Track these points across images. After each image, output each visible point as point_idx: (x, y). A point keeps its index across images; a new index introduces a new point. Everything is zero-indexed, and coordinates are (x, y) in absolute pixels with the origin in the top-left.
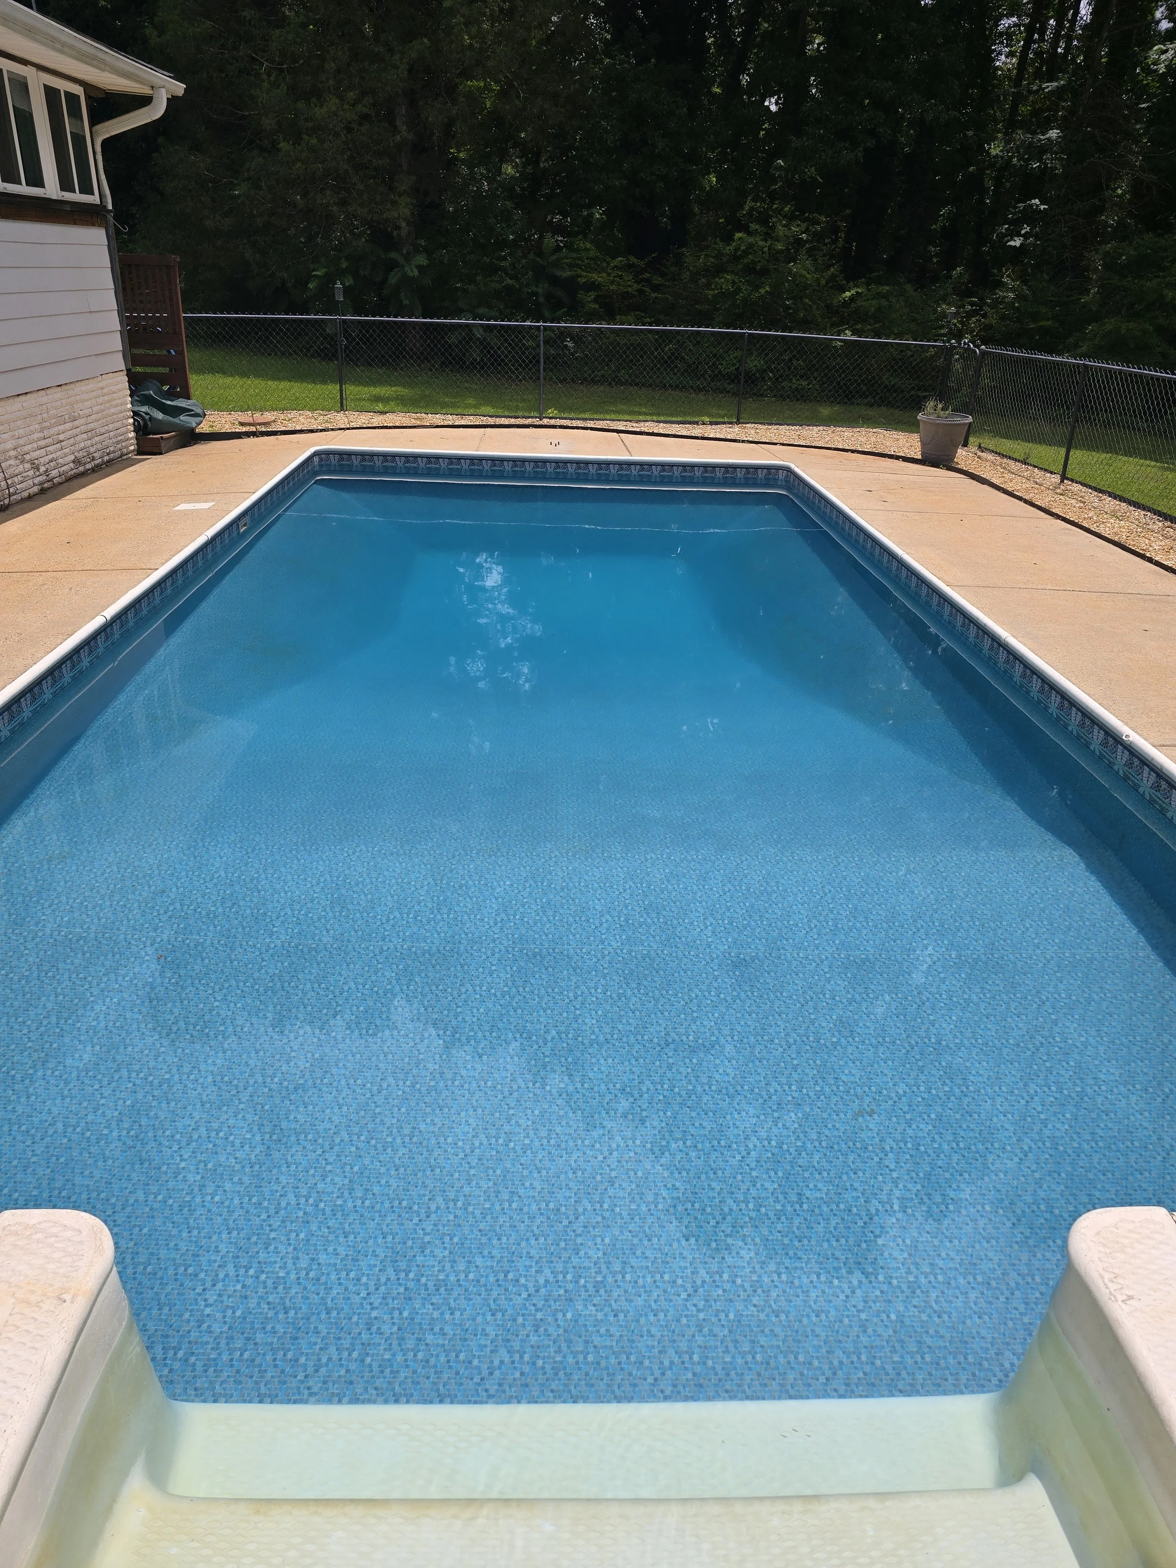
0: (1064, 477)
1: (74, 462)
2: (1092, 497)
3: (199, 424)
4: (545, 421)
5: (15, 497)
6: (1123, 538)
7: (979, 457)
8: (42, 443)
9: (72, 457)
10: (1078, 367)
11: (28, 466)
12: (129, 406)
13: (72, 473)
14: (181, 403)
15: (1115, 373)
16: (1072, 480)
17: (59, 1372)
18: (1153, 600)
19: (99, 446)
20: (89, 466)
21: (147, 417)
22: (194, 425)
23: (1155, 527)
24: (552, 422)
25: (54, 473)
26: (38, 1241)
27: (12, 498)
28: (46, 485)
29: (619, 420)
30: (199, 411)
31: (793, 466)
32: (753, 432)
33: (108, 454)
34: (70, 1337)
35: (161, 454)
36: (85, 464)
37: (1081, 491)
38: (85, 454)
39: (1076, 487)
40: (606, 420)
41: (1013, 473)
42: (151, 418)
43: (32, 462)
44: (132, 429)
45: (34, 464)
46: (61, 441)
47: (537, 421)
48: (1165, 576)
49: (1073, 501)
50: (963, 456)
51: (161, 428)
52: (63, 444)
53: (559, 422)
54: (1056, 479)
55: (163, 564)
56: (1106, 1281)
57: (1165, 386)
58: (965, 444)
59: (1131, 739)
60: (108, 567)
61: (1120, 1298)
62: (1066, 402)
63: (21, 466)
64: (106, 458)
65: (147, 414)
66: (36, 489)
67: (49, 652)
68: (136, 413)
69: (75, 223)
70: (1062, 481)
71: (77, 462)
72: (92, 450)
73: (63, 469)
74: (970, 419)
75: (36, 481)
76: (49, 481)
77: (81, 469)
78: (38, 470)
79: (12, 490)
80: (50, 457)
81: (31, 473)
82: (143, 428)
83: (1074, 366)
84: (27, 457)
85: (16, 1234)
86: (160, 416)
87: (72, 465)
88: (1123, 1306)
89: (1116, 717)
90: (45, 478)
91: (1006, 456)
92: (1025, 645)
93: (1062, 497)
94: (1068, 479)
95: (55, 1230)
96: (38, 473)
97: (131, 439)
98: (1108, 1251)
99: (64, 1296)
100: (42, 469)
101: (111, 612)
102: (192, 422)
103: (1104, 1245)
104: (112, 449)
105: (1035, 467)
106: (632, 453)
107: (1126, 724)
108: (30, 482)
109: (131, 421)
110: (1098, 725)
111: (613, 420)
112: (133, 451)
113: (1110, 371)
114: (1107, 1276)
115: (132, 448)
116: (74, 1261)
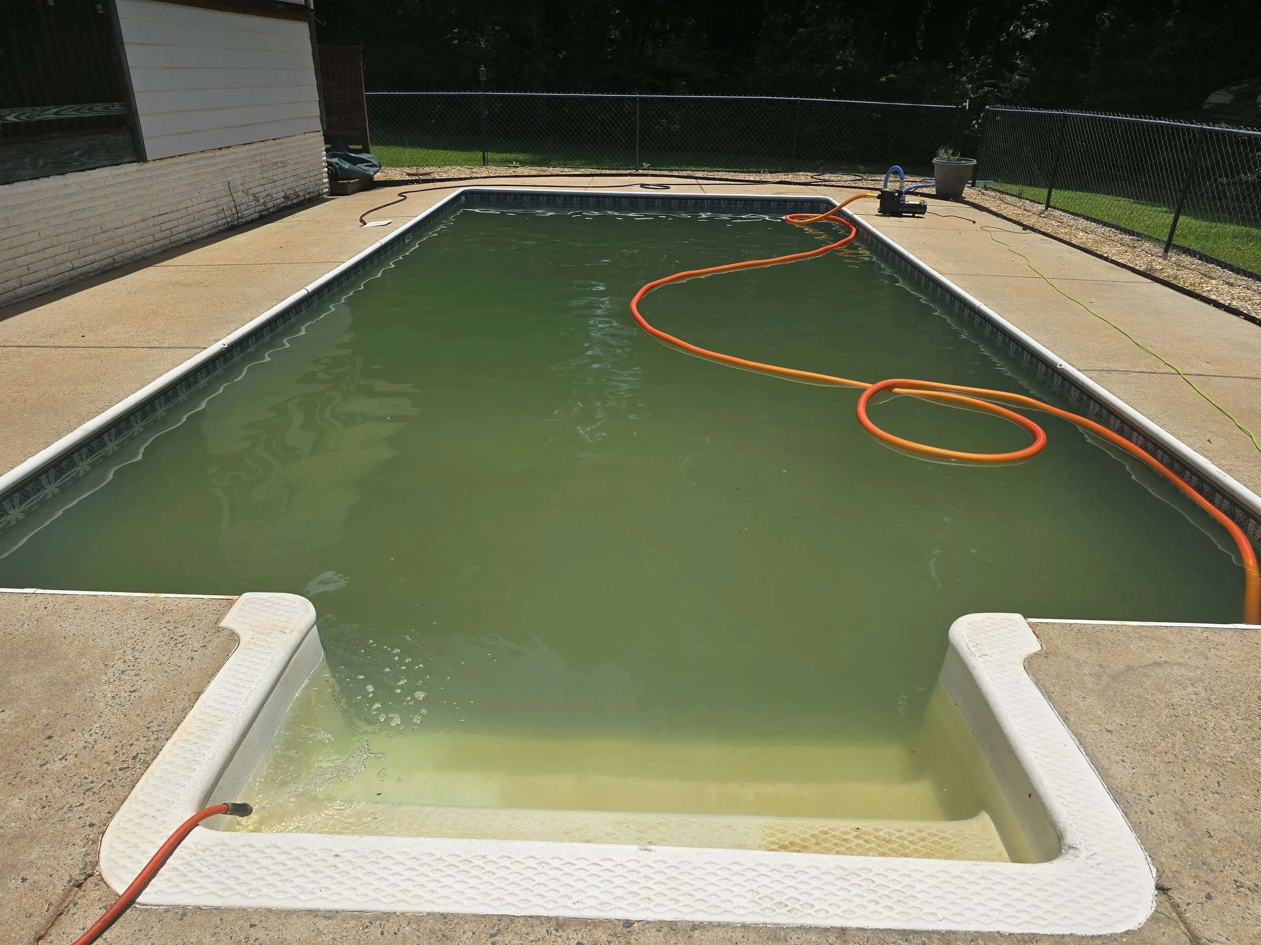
0: (1048, 206)
1: (284, 197)
2: (1067, 217)
3: (375, 173)
4: (640, 172)
5: (242, 220)
6: (1089, 245)
7: (983, 194)
8: (262, 182)
9: (283, 194)
10: (1060, 116)
11: (251, 198)
12: (325, 158)
13: (283, 205)
14: (364, 156)
15: (1088, 119)
16: (1055, 208)
17: (282, 666)
18: (1102, 284)
19: (303, 187)
20: (295, 201)
21: (338, 166)
22: (372, 173)
23: (1116, 238)
24: (646, 172)
25: (270, 205)
26: (268, 606)
27: (239, 221)
28: (263, 213)
29: (699, 171)
30: (376, 163)
31: (831, 199)
32: (803, 178)
33: (309, 193)
34: (289, 651)
35: (347, 194)
36: (292, 200)
37: (1061, 215)
38: (292, 192)
39: (1057, 213)
40: (688, 170)
41: (1007, 204)
42: (341, 168)
43: (254, 195)
44: (327, 175)
45: (255, 196)
46: (275, 181)
47: (633, 172)
48: (1116, 269)
49: (1053, 222)
50: (968, 192)
51: (348, 175)
52: (276, 183)
53: (651, 172)
54: (1042, 207)
55: (349, 259)
56: (970, 646)
57: (1125, 127)
58: (973, 185)
59: (1063, 367)
60: (309, 261)
61: (977, 654)
62: (1050, 145)
63: (246, 198)
64: (307, 196)
65: (337, 164)
66: (256, 215)
67: (268, 310)
68: (329, 164)
69: (286, 17)
70: (1047, 208)
71: (286, 197)
72: (298, 189)
73: (275, 202)
74: (975, 162)
75: (257, 209)
76: (266, 210)
77: (289, 203)
78: (258, 201)
79: (239, 215)
80: (267, 192)
81: (253, 203)
82: (335, 175)
83: (1056, 116)
84: (251, 192)
85: (254, 603)
86: (347, 166)
87: (282, 199)
88: (979, 658)
89: (1054, 353)
90: (263, 207)
91: (1005, 193)
92: (993, 310)
93: (1044, 219)
94: (1051, 207)
95: (278, 601)
96: (258, 204)
97: (326, 183)
98: (974, 632)
99: (285, 631)
100: (261, 201)
101: (311, 287)
102: (371, 171)
103: (973, 630)
104: (312, 190)
105: (1027, 199)
106: (706, 191)
107: (1061, 358)
108: (253, 210)
109: (326, 169)
110: (1041, 361)
111: (693, 171)
112: (326, 193)
113: (1084, 119)
114: (970, 644)
115: (327, 190)
116: (291, 615)
